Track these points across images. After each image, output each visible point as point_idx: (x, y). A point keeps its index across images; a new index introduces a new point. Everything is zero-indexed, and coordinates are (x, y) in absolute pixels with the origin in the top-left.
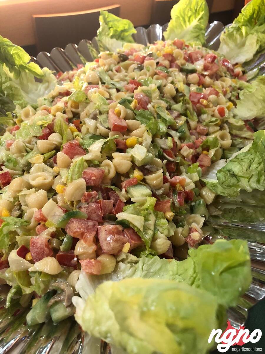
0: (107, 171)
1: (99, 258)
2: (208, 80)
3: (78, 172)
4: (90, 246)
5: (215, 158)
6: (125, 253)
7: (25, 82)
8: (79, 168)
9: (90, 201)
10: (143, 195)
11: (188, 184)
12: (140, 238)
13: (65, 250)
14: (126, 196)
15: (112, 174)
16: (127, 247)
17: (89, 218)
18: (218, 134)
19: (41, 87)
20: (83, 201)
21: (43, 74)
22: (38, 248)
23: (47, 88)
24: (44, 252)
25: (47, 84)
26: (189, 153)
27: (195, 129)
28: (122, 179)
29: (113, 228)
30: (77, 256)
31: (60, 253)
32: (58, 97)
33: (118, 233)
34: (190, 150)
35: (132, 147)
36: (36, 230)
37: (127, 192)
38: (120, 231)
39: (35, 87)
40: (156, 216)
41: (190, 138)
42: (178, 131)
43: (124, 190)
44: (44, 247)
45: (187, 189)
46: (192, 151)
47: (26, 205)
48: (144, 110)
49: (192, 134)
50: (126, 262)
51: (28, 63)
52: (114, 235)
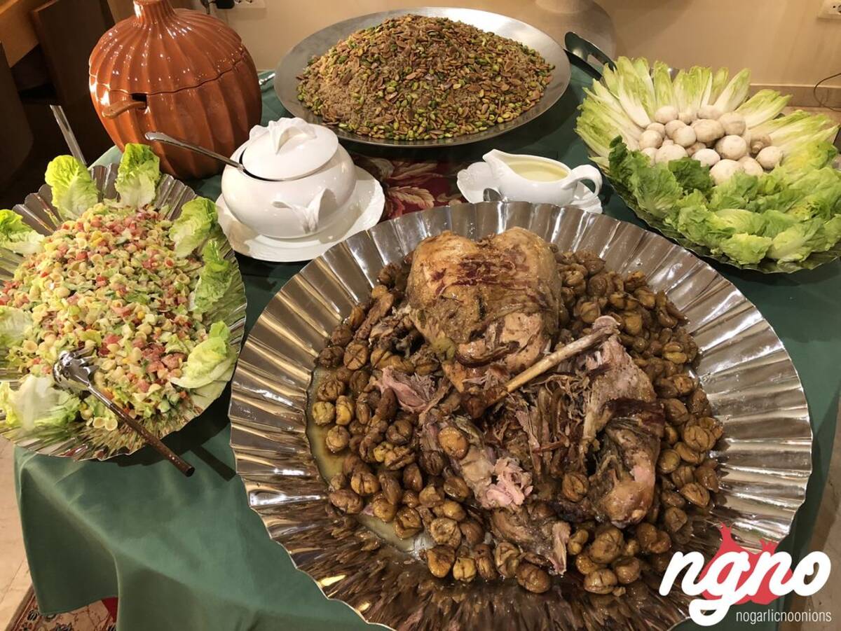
0: (141, 337)
4: (164, 370)
5: (187, 295)
6: (181, 364)
8: (128, 345)
9: (147, 354)
10: (168, 337)
11: (184, 318)
12: (182, 353)
14: (161, 342)
35: (144, 318)
37: (159, 340)
38: (172, 356)
41: (164, 292)
42: (155, 292)
46: (171, 299)
52: (171, 359)
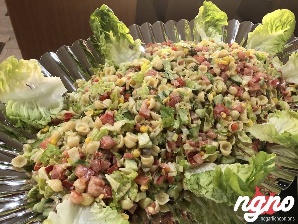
0: (118, 142)
1: (84, 195)
2: (245, 95)
3: (99, 136)
4: (82, 185)
5: (208, 160)
6: (99, 199)
7: (121, 45)
8: (100, 135)
9: (97, 158)
10: (131, 168)
11: (172, 172)
12: (111, 195)
13: (70, 180)
14: (122, 163)
15: (120, 146)
16: (102, 196)
17: (91, 168)
18: (222, 143)
19: (131, 52)
20: (93, 156)
21: (134, 45)
22: (56, 172)
23: (133, 55)
24: (58, 175)
25: (135, 52)
26: (189, 149)
27: (206, 133)
28: (126, 151)
29: (98, 182)
30: (74, 187)
31: (66, 180)
32: (132, 68)
33: (101, 185)
34: (190, 147)
36: (62, 160)
37: (124, 160)
38: (103, 185)
39: (126, 51)
40: (132, 186)
41: (196, 138)
42: (190, 130)
43: (123, 159)
44: (59, 173)
45: (170, 175)
46: (192, 148)
47: (66, 142)
48: (170, 107)
49: (200, 135)
50: (99, 204)
51: (128, 34)
52: (97, 186)
